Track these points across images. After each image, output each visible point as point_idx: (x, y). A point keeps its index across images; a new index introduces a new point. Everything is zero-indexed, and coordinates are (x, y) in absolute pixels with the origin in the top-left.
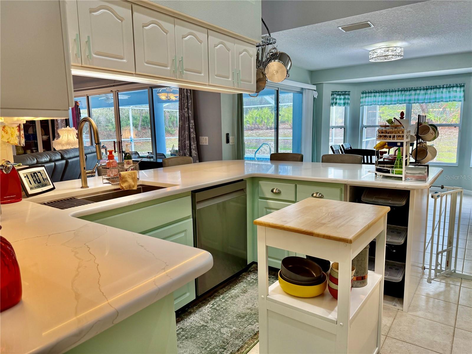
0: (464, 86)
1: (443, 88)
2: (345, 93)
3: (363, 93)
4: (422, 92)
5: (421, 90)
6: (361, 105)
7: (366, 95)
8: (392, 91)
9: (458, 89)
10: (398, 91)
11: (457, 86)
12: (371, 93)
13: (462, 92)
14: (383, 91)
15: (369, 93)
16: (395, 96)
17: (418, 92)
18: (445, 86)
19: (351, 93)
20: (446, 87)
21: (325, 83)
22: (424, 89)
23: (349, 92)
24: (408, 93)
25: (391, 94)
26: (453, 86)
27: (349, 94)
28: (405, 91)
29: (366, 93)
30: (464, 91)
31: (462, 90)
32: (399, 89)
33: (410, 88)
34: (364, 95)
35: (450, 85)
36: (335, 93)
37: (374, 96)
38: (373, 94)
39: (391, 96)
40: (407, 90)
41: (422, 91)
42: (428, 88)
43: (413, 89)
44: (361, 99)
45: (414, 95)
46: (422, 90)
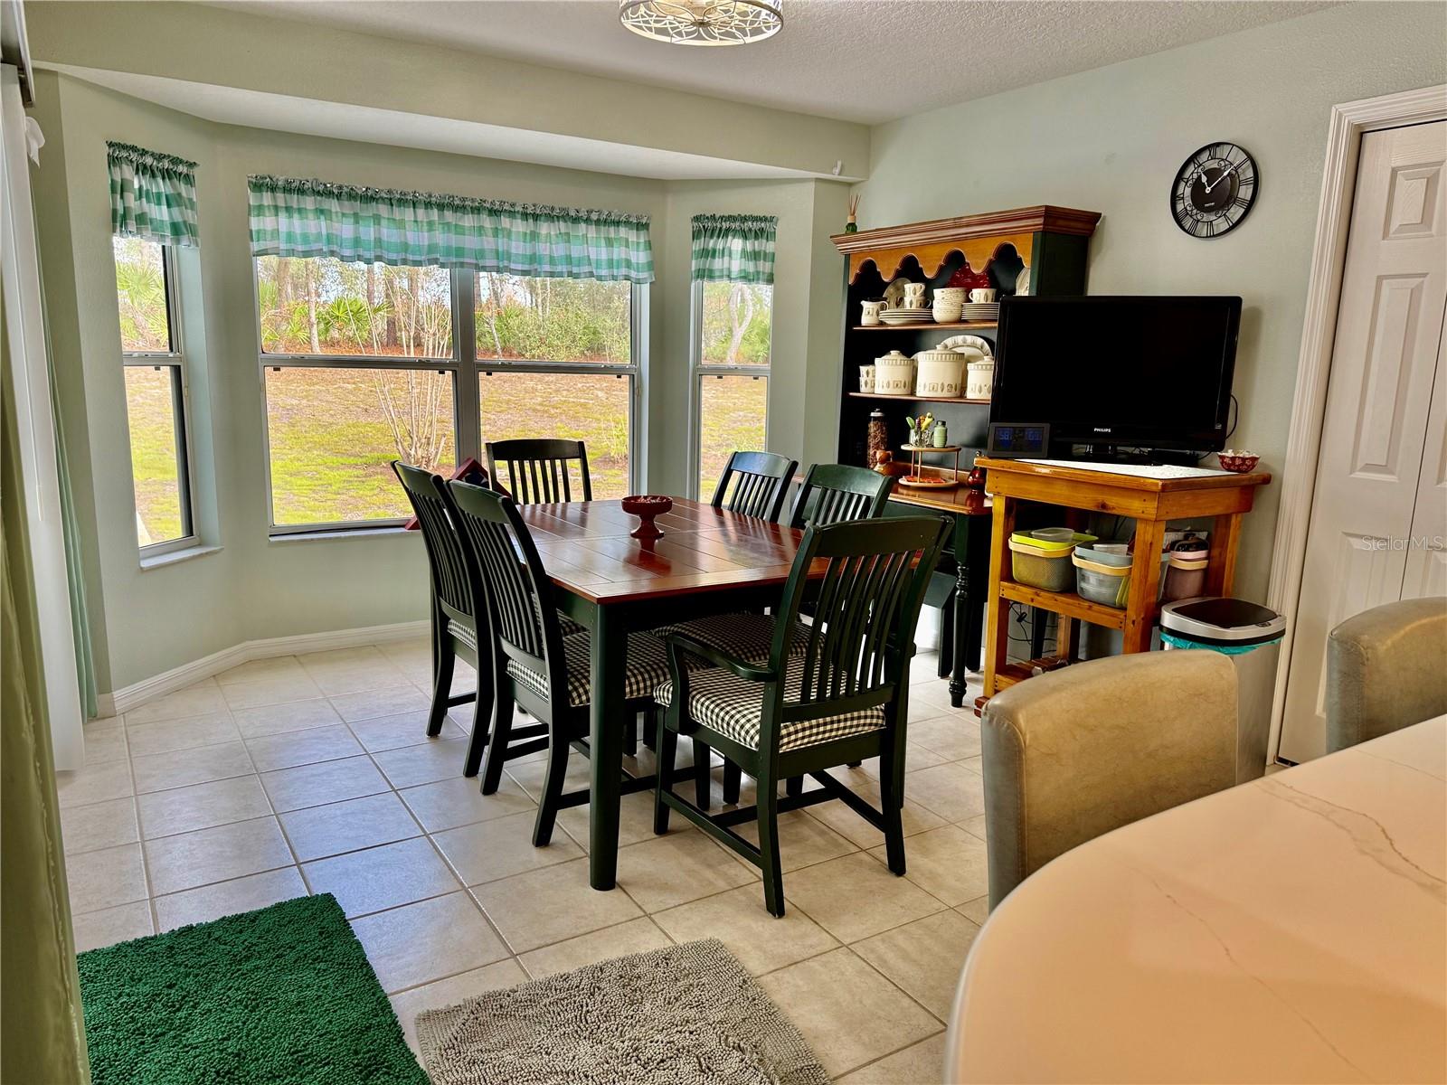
0: (646, 226)
1: (588, 221)
2: (172, 169)
3: (258, 186)
4: (519, 226)
5: (512, 214)
6: (255, 246)
7: (275, 198)
8: (402, 202)
9: (632, 236)
10: (428, 205)
11: (627, 223)
12: (301, 191)
13: (642, 246)
14: (359, 192)
15: (288, 189)
16: (414, 228)
17: (505, 222)
18: (594, 217)
19: (196, 172)
20: (598, 222)
21: (66, 77)
22: (525, 216)
23: (192, 165)
24: (468, 221)
25: (397, 213)
26: (617, 219)
27: (188, 179)
28: (456, 209)
29: (273, 189)
30: (649, 245)
31: (642, 240)
32: (430, 196)
33: (473, 200)
34: (267, 199)
35: (609, 214)
36: (125, 154)
37: (321, 212)
38: (309, 202)
39: (400, 224)
40: (464, 207)
41: (520, 221)
42: (538, 212)
43: (484, 208)
44: (249, 215)
45: (490, 232)
46: (519, 216)
